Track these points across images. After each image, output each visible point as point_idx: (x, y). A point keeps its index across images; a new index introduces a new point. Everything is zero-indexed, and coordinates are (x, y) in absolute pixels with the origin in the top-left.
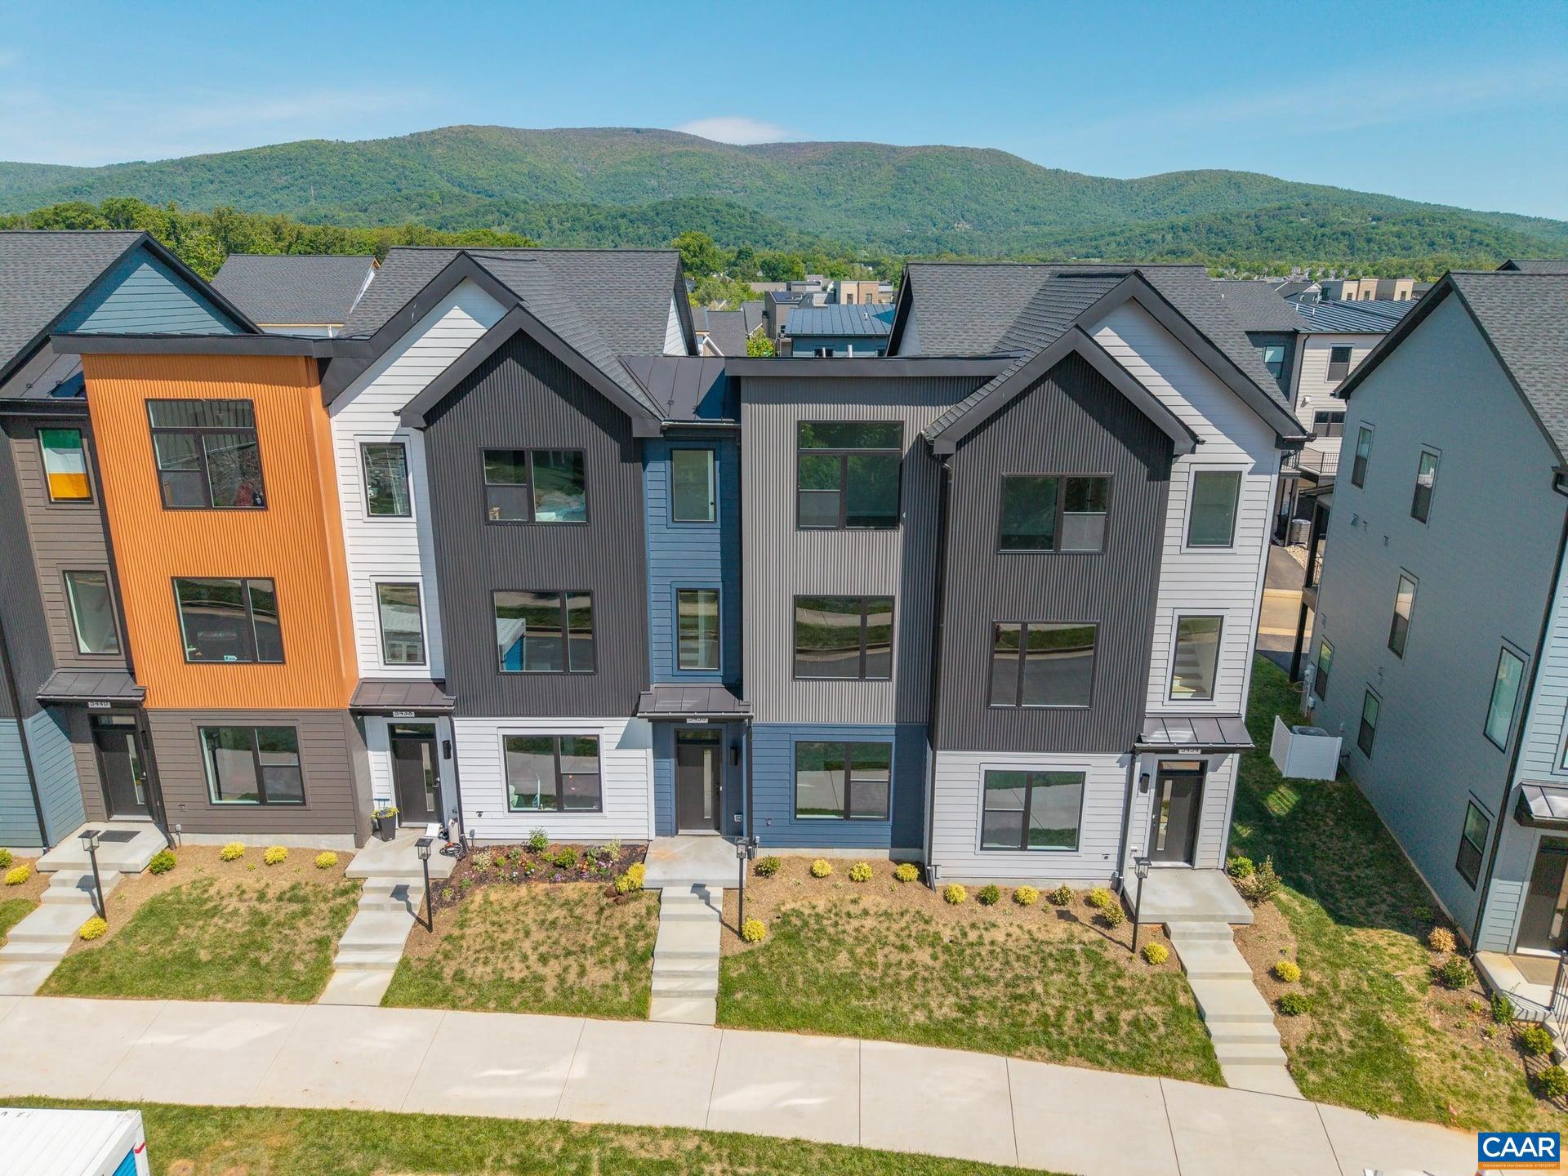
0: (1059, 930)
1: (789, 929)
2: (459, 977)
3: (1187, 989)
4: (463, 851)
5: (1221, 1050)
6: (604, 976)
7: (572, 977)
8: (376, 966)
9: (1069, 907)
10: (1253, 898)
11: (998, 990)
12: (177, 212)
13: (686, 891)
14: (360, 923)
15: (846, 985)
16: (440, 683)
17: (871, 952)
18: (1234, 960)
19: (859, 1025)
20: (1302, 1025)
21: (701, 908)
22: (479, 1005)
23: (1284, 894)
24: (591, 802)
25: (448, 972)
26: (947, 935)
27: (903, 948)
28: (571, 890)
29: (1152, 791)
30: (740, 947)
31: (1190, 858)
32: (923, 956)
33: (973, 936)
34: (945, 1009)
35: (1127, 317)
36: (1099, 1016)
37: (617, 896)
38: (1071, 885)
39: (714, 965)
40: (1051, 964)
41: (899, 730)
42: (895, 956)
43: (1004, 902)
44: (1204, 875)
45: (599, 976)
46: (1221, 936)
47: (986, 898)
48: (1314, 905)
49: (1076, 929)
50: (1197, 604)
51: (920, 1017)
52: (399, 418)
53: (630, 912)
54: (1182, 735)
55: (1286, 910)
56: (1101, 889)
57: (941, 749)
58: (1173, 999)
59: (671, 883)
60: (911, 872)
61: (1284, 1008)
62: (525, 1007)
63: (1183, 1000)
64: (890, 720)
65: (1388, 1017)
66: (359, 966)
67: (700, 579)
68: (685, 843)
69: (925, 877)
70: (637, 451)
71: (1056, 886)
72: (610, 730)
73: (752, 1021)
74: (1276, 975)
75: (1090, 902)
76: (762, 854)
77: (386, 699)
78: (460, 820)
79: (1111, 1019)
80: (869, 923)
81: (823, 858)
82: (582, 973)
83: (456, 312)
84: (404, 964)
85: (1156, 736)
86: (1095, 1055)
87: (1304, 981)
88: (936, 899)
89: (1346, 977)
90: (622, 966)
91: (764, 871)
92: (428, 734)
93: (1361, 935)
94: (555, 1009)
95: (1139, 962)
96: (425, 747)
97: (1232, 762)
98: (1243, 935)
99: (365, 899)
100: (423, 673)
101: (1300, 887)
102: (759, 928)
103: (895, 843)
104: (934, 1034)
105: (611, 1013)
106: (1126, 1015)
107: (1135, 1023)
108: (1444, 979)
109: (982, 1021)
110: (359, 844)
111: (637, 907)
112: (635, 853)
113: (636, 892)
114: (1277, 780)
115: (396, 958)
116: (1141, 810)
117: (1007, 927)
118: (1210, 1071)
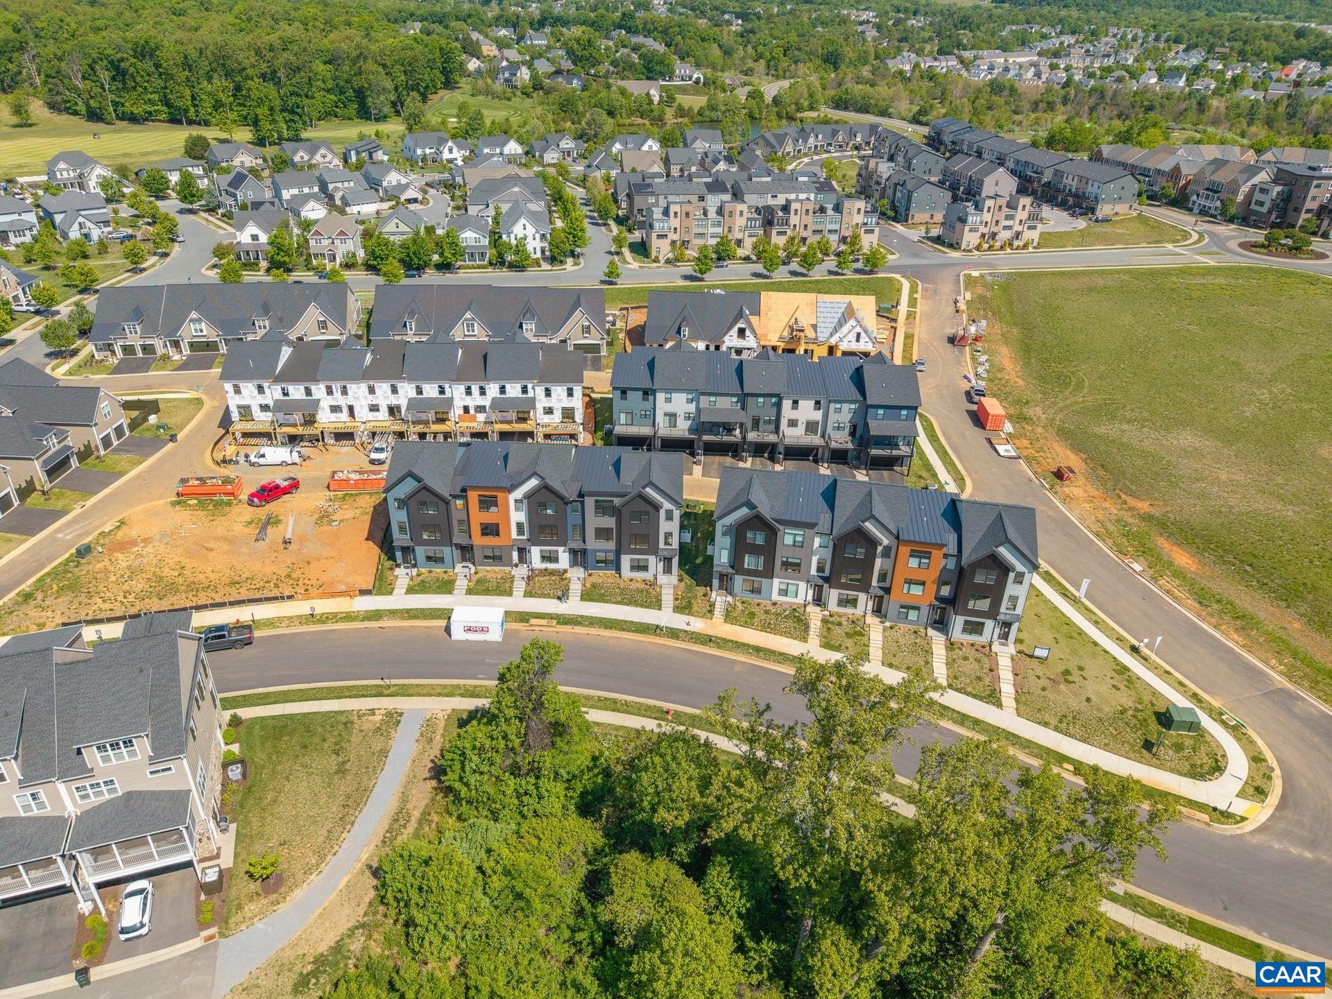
0: (643, 586)
1: (594, 585)
2: (535, 592)
3: (661, 596)
4: (533, 570)
5: (663, 605)
8: (521, 591)
9: (646, 582)
10: (681, 580)
11: (629, 596)
13: (575, 578)
14: (516, 583)
15: (603, 595)
16: (528, 540)
17: (608, 589)
18: (671, 591)
19: (604, 601)
20: (678, 602)
21: (578, 581)
22: (539, 597)
23: (687, 580)
24: (556, 560)
25: (533, 592)
26: (622, 587)
27: (614, 588)
28: (553, 578)
29: (662, 562)
30: (585, 588)
31: (671, 574)
32: (617, 590)
33: (627, 587)
34: (619, 599)
35: (651, 486)
36: (644, 600)
37: (562, 579)
38: (647, 578)
39: (580, 591)
40: (639, 591)
41: (615, 550)
42: (612, 590)
43: (634, 581)
44: (674, 577)
46: (671, 587)
47: (631, 580)
48: (692, 582)
49: (646, 586)
50: (668, 530)
51: (615, 600)
52: (522, 496)
54: (665, 552)
55: (686, 582)
56: (652, 579)
57: (623, 554)
58: (658, 597)
59: (572, 577)
60: (619, 575)
61: (676, 599)
62: (547, 597)
64: (613, 547)
65: (693, 600)
66: (518, 590)
67: (577, 523)
68: (575, 569)
69: (621, 576)
70: (567, 503)
71: (643, 579)
72: (561, 549)
73: (586, 600)
74: (677, 594)
75: (650, 582)
76: (589, 571)
77: (517, 542)
78: (531, 564)
79: (646, 601)
80: (609, 584)
81: (601, 573)
83: (534, 480)
84: (526, 590)
85: (660, 552)
86: (642, 606)
87: (682, 594)
88: (622, 581)
89: (689, 594)
91: (590, 575)
92: (525, 549)
93: (697, 587)
95: (655, 592)
96: (524, 551)
97: (678, 556)
98: (675, 587)
99: (516, 579)
100: (525, 538)
101: (692, 579)
102: (588, 585)
104: (616, 603)
107: (650, 601)
108: (704, 595)
109: (625, 600)
110: (513, 569)
111: (566, 581)
112: (565, 571)
113: (566, 578)
115: (524, 589)
116: (661, 565)
117: (633, 586)
118: (660, 609)
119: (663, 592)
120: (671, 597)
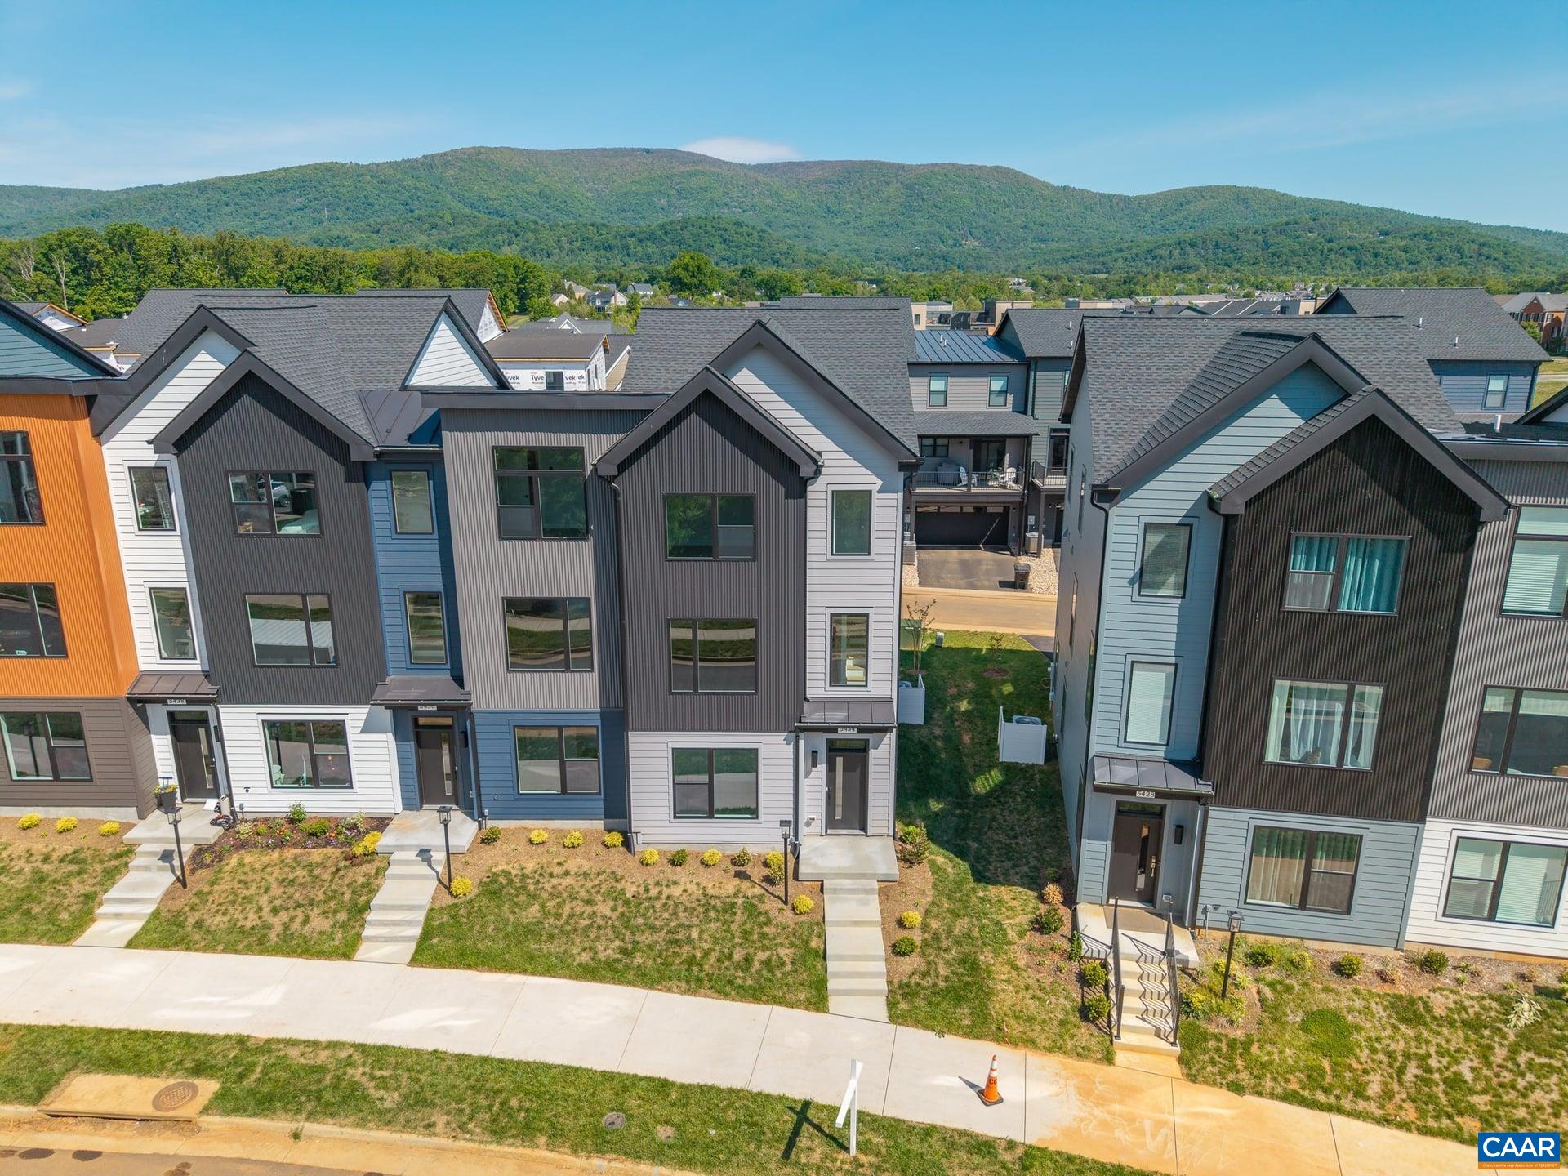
0: (731, 886)
2: (199, 924)
3: (822, 935)
4: (228, 821)
5: (832, 984)
6: (325, 924)
7: (296, 925)
8: (132, 916)
9: (749, 869)
10: (908, 859)
11: (659, 937)
12: (180, 236)
13: (412, 855)
15: (530, 931)
16: (206, 675)
17: (560, 905)
18: (872, 909)
19: (531, 964)
20: (909, 964)
21: (424, 869)
22: (210, 948)
23: (940, 857)
24: (343, 780)
25: (191, 921)
26: (630, 891)
27: (589, 902)
28: (317, 855)
29: (822, 768)
30: (449, 900)
31: (863, 827)
32: (604, 909)
33: (653, 892)
34: (608, 950)
35: (760, 359)
36: (737, 956)
37: (352, 859)
38: (751, 850)
39: (421, 916)
40: (712, 914)
41: (605, 714)
42: (579, 908)
43: (692, 864)
44: (877, 842)
45: (319, 923)
46: (867, 891)
47: (677, 860)
48: (964, 866)
49: (746, 884)
50: (848, 603)
51: (585, 957)
52: (152, 446)
53: (360, 874)
54: (836, 716)
55: (935, 869)
56: (776, 853)
57: (633, 730)
58: (806, 943)
59: (401, 848)
60: (615, 839)
61: (898, 950)
62: (249, 950)
63: (814, 944)
64: (594, 705)
65: (985, 957)
66: (117, 916)
67: (424, 584)
68: (426, 816)
69: (627, 844)
70: (361, 473)
71: (735, 851)
72: (354, 716)
73: (440, 961)
74: (901, 924)
75: (766, 864)
76: (490, 824)
77: (163, 688)
78: (230, 795)
79: (748, 960)
80: (568, 881)
81: (539, 828)
82: (306, 921)
83: (203, 356)
84: (156, 915)
85: (812, 717)
86: (724, 987)
87: (925, 927)
88: (632, 862)
89: (961, 925)
90: (342, 916)
91: (488, 840)
92: (202, 720)
93: (993, 891)
94: (275, 951)
95: (789, 913)
96: (202, 731)
97: (889, 742)
98: (887, 890)
99: (136, 861)
100: (195, 666)
101: (961, 853)
102: (465, 884)
103: (607, 816)
104: (591, 972)
105: (320, 954)
106: (762, 956)
107: (767, 963)
108: (1041, 926)
109: (638, 960)
110: (142, 817)
111: (370, 869)
112: (381, 823)
113: (370, 855)
114: (994, 763)
115: (149, 909)
116: (815, 783)
117: (687, 884)
118: (818, 1000)
119: (834, 910)
120: (874, 941)
